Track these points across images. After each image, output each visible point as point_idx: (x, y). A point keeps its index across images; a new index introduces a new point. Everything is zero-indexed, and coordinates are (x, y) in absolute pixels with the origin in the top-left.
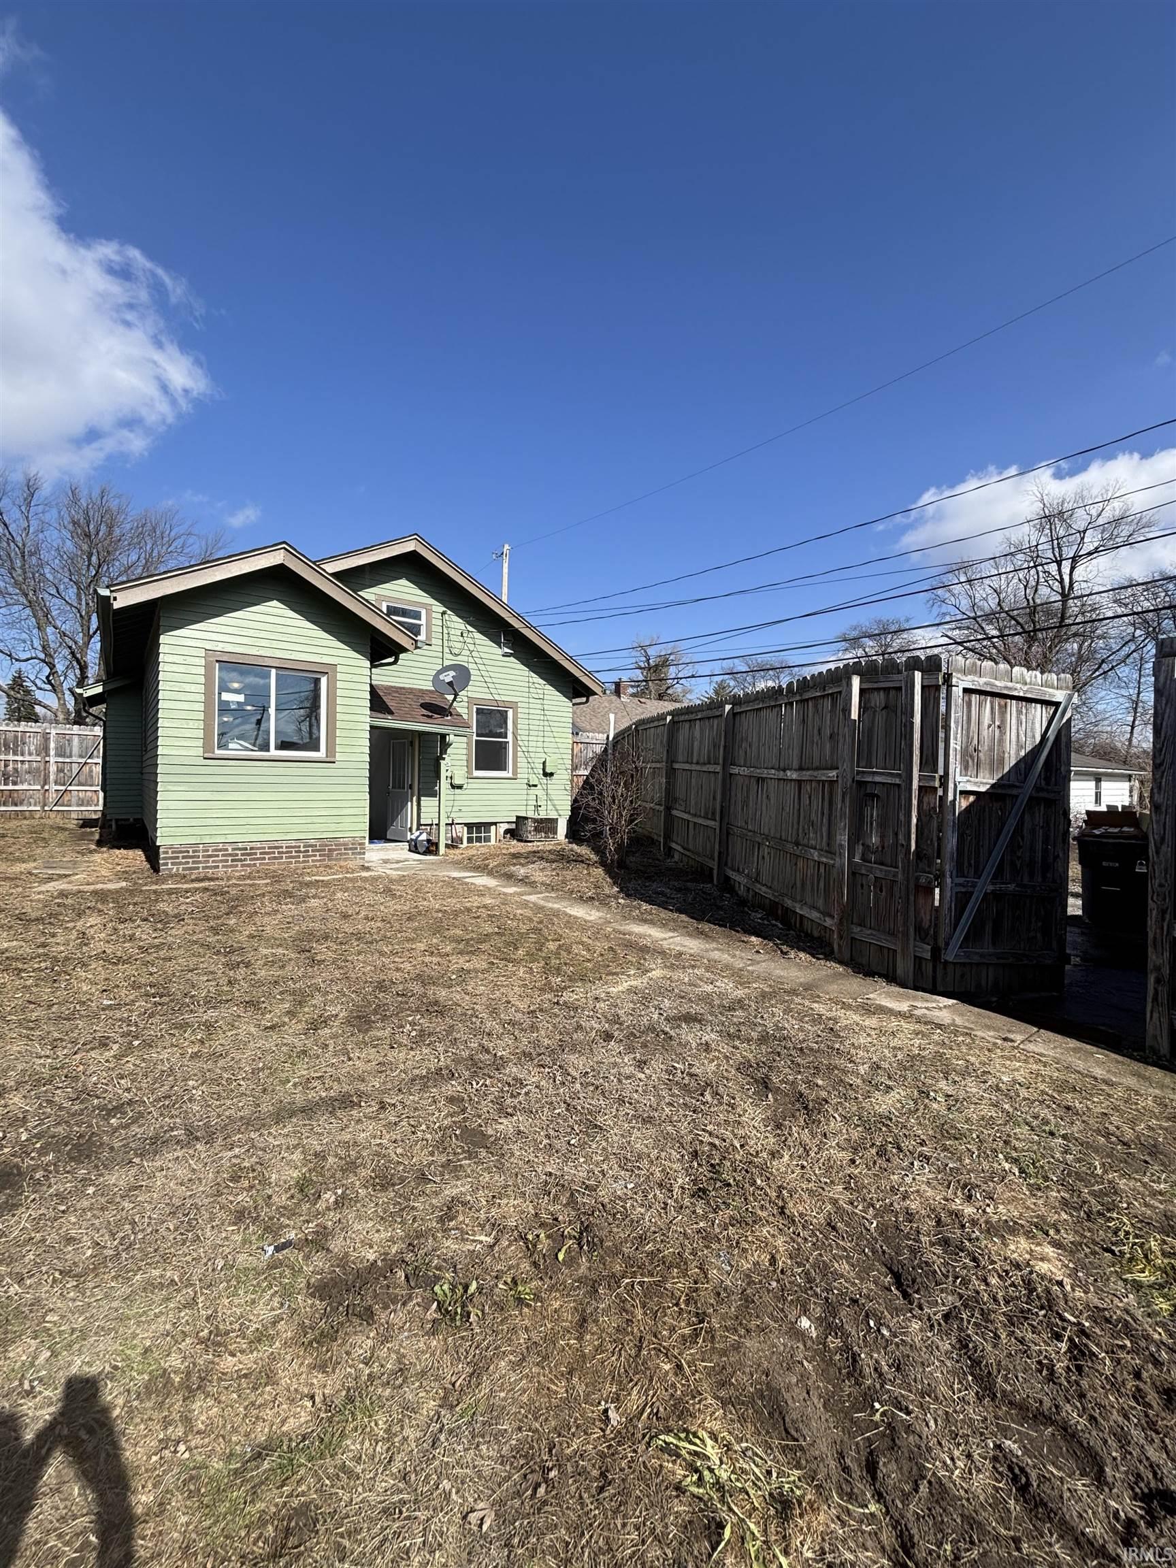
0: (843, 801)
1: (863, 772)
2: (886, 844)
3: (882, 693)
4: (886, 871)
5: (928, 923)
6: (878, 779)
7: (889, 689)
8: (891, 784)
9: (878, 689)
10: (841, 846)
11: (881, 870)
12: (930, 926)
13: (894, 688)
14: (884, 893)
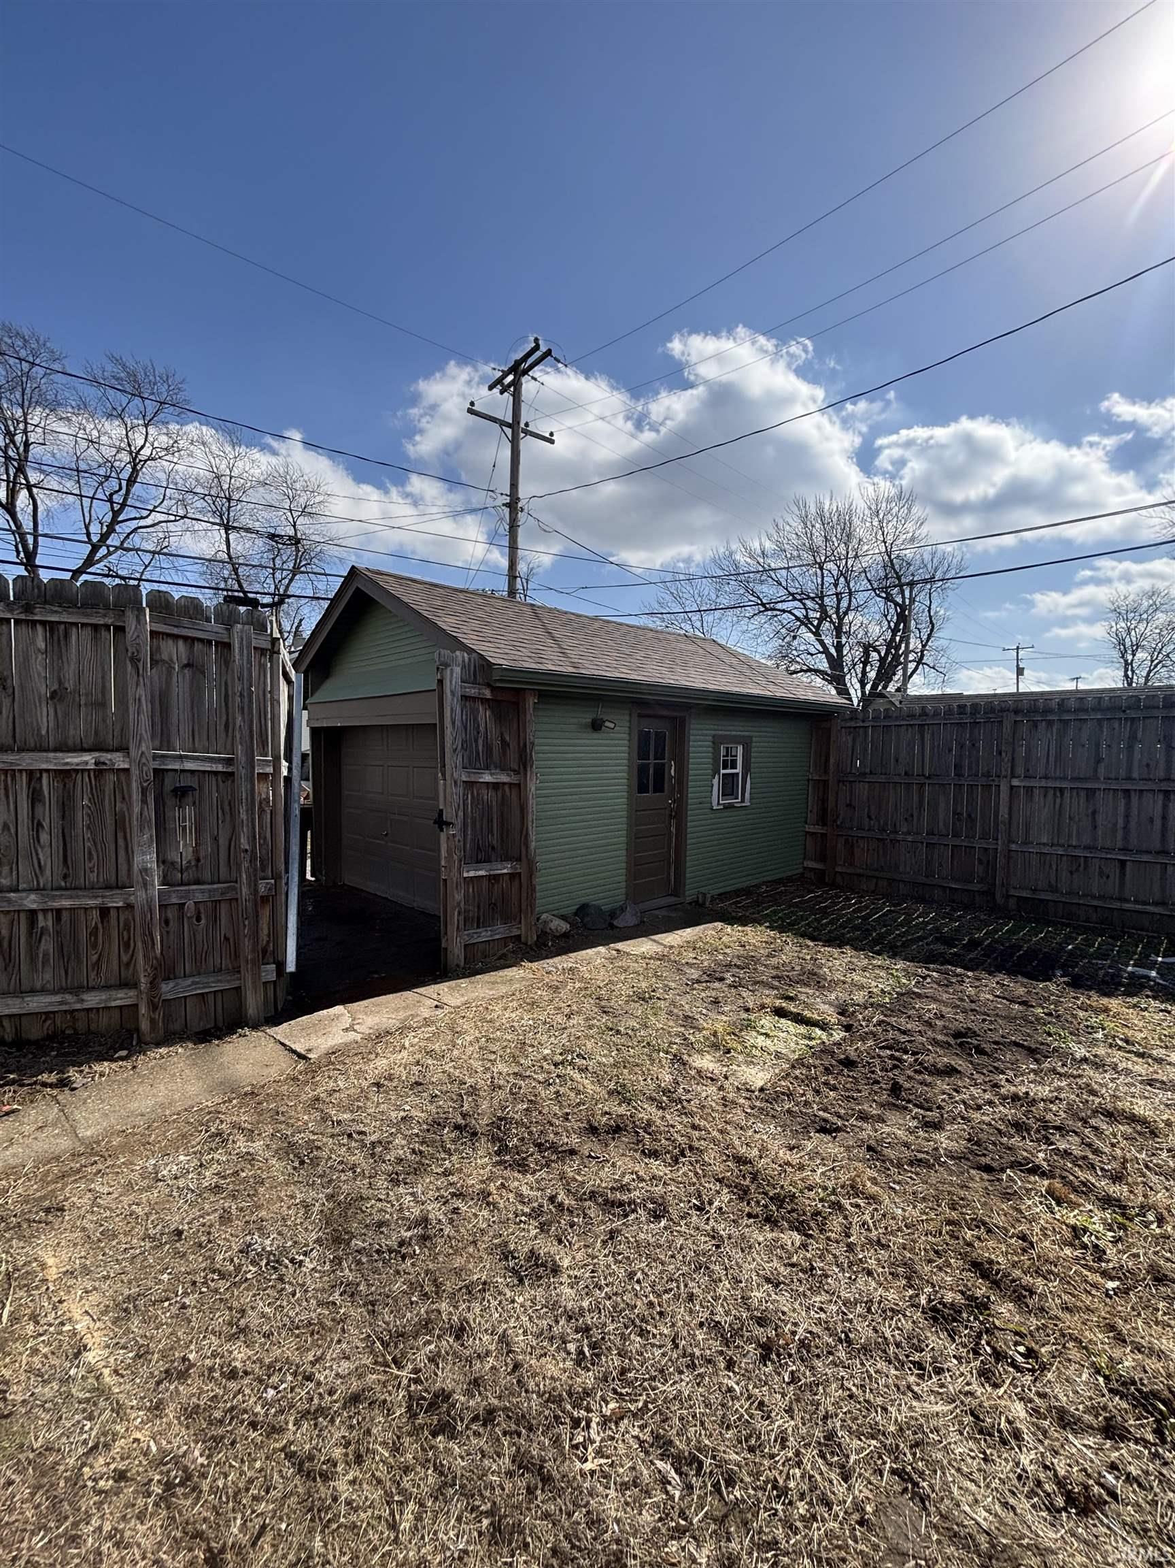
0: (144, 801)
1: (163, 756)
2: (202, 854)
3: (181, 643)
4: (210, 891)
5: (266, 938)
6: (190, 766)
7: (193, 639)
8: (204, 772)
9: (176, 637)
10: (145, 871)
11: (203, 891)
12: (268, 942)
13: (201, 640)
14: (203, 922)
